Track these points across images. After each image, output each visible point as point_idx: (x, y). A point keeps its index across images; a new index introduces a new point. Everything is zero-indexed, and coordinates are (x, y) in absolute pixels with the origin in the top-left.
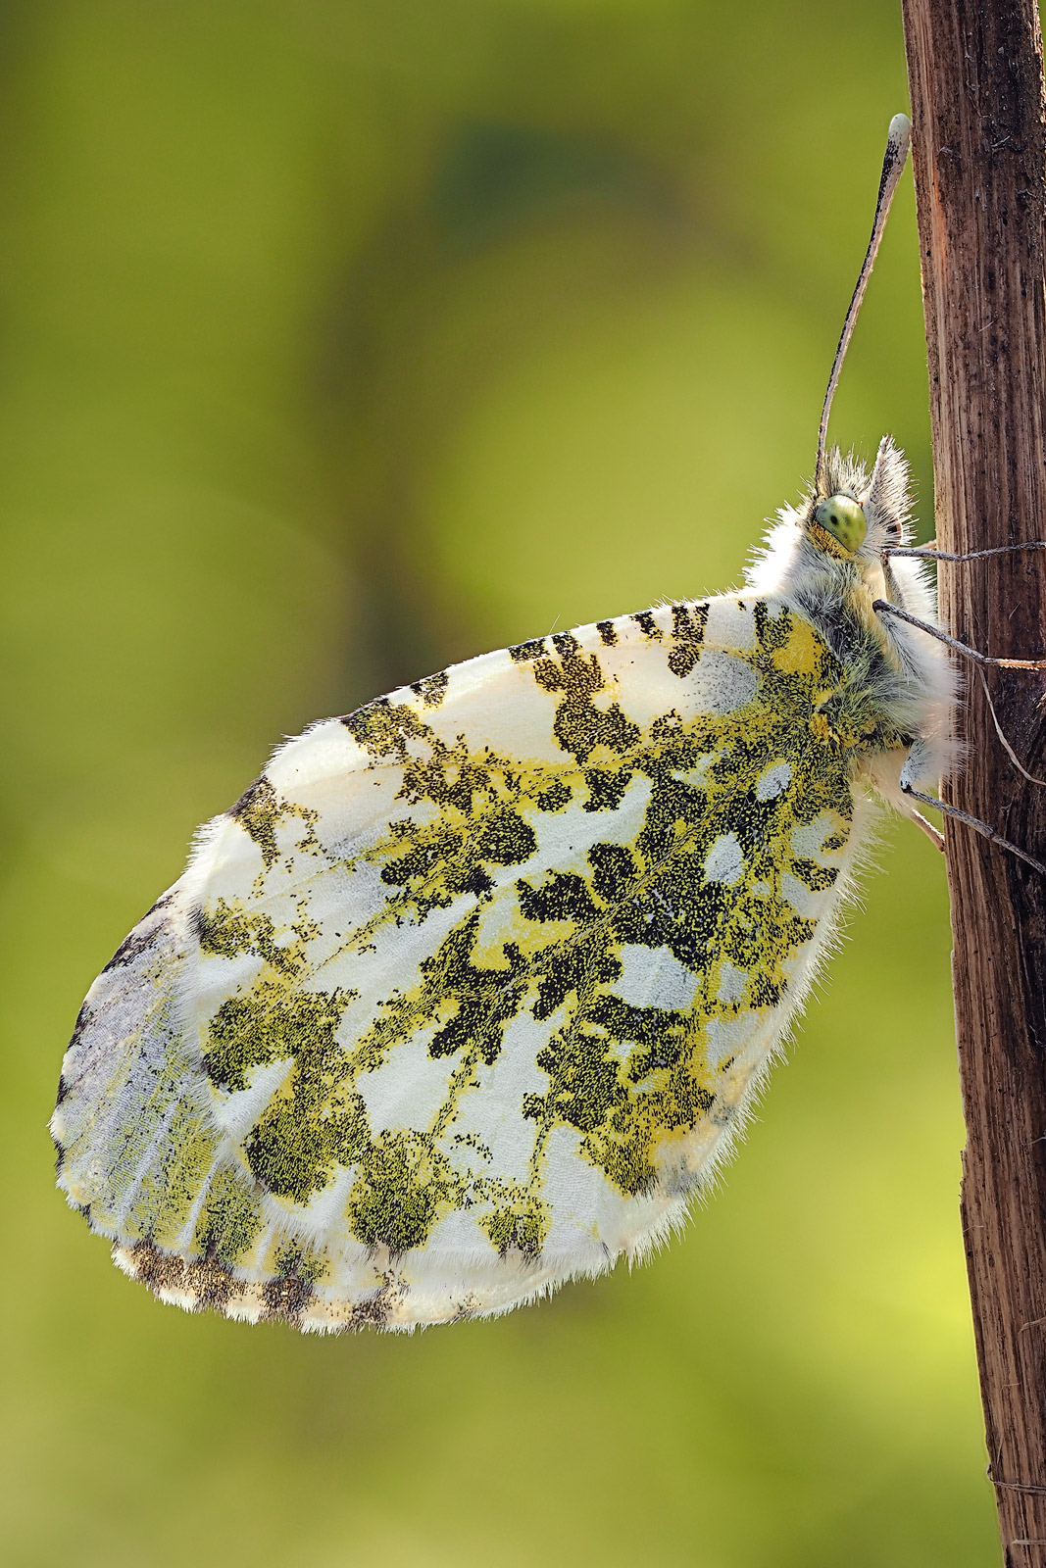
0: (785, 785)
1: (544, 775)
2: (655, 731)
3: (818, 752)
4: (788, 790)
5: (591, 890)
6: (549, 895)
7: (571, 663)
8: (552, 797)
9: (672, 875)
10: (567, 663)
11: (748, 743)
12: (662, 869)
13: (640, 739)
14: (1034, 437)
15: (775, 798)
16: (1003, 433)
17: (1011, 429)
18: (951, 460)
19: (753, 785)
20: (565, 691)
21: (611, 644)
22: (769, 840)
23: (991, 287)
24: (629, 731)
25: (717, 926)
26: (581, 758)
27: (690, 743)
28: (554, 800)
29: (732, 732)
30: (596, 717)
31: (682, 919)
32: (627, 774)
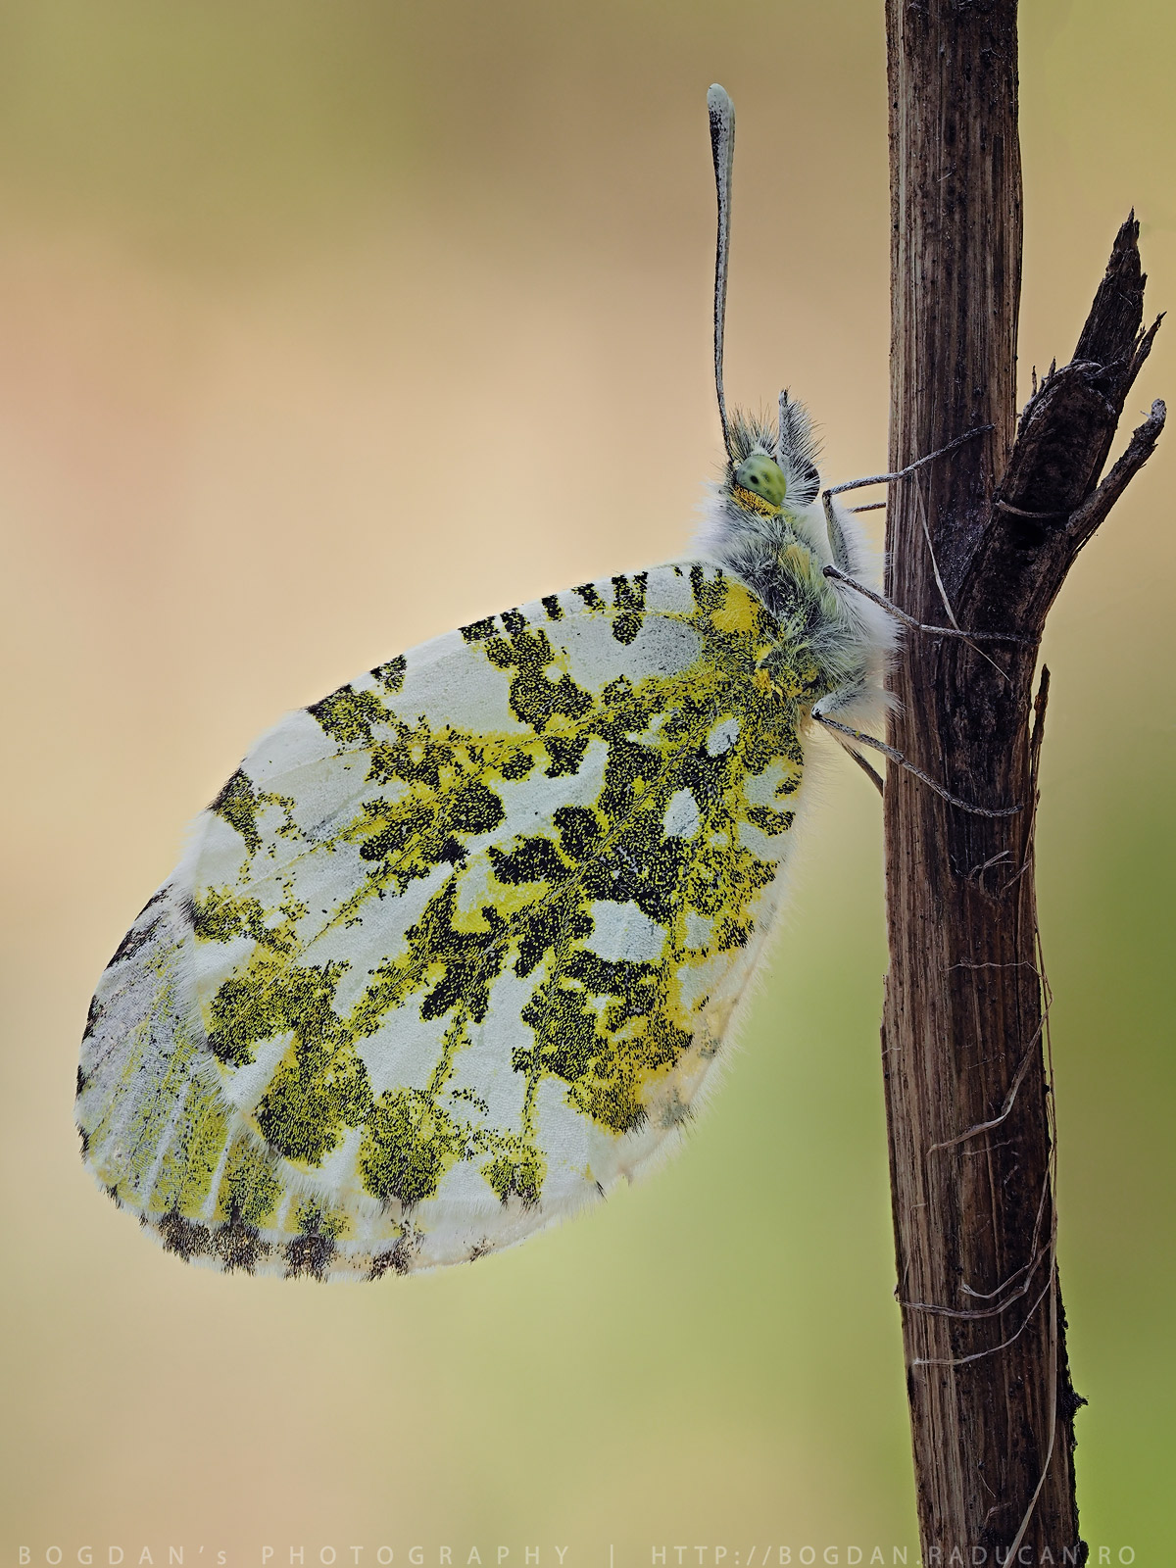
0: (734, 739)
1: (505, 747)
2: (606, 697)
3: (763, 704)
4: (737, 743)
5: (560, 851)
6: (520, 859)
7: (520, 640)
8: (515, 766)
9: (634, 832)
10: (516, 640)
11: (696, 701)
12: (625, 826)
13: (593, 705)
15: (725, 753)
19: (704, 741)
20: (517, 667)
21: (557, 618)
22: (722, 794)
24: (581, 699)
25: (679, 879)
26: (539, 727)
27: (640, 706)
28: (517, 768)
29: (680, 692)
30: (549, 689)
31: (645, 874)
32: (583, 739)
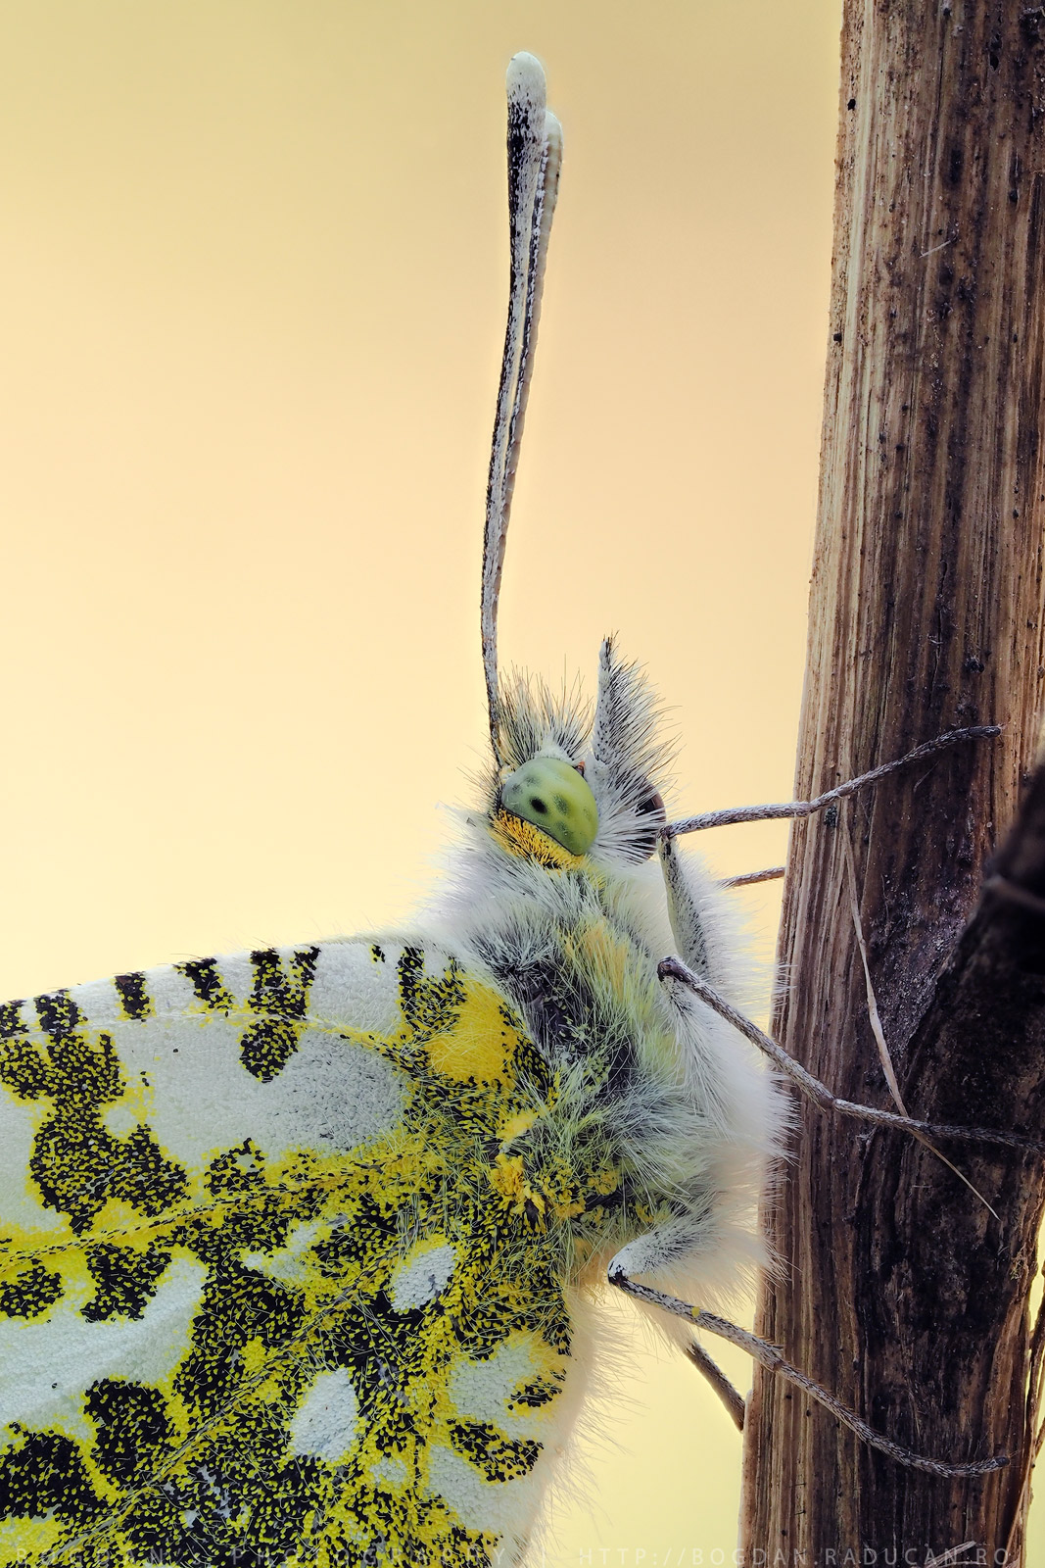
0: (441, 1283)
1: (12, 1252)
2: (214, 1178)
3: (506, 1224)
4: (447, 1292)
5: (90, 1465)
6: (13, 1470)
7: (65, 1049)
8: (26, 1293)
9: (236, 1443)
10: (57, 1049)
11: (382, 1206)
12: (217, 1429)
13: (188, 1191)
14: (999, 463)
15: (423, 1307)
16: (942, 451)
17: (959, 444)
18: (846, 487)
19: (387, 1282)
20: (54, 1099)
21: (139, 1016)
22: (405, 1383)
23: (953, 177)
24: (166, 1176)
25: (303, 1536)
26: (80, 1223)
27: (276, 1203)
28: (29, 1297)
29: (354, 1185)
30: (108, 1149)
31: (243, 1521)
32: (162, 1255)
